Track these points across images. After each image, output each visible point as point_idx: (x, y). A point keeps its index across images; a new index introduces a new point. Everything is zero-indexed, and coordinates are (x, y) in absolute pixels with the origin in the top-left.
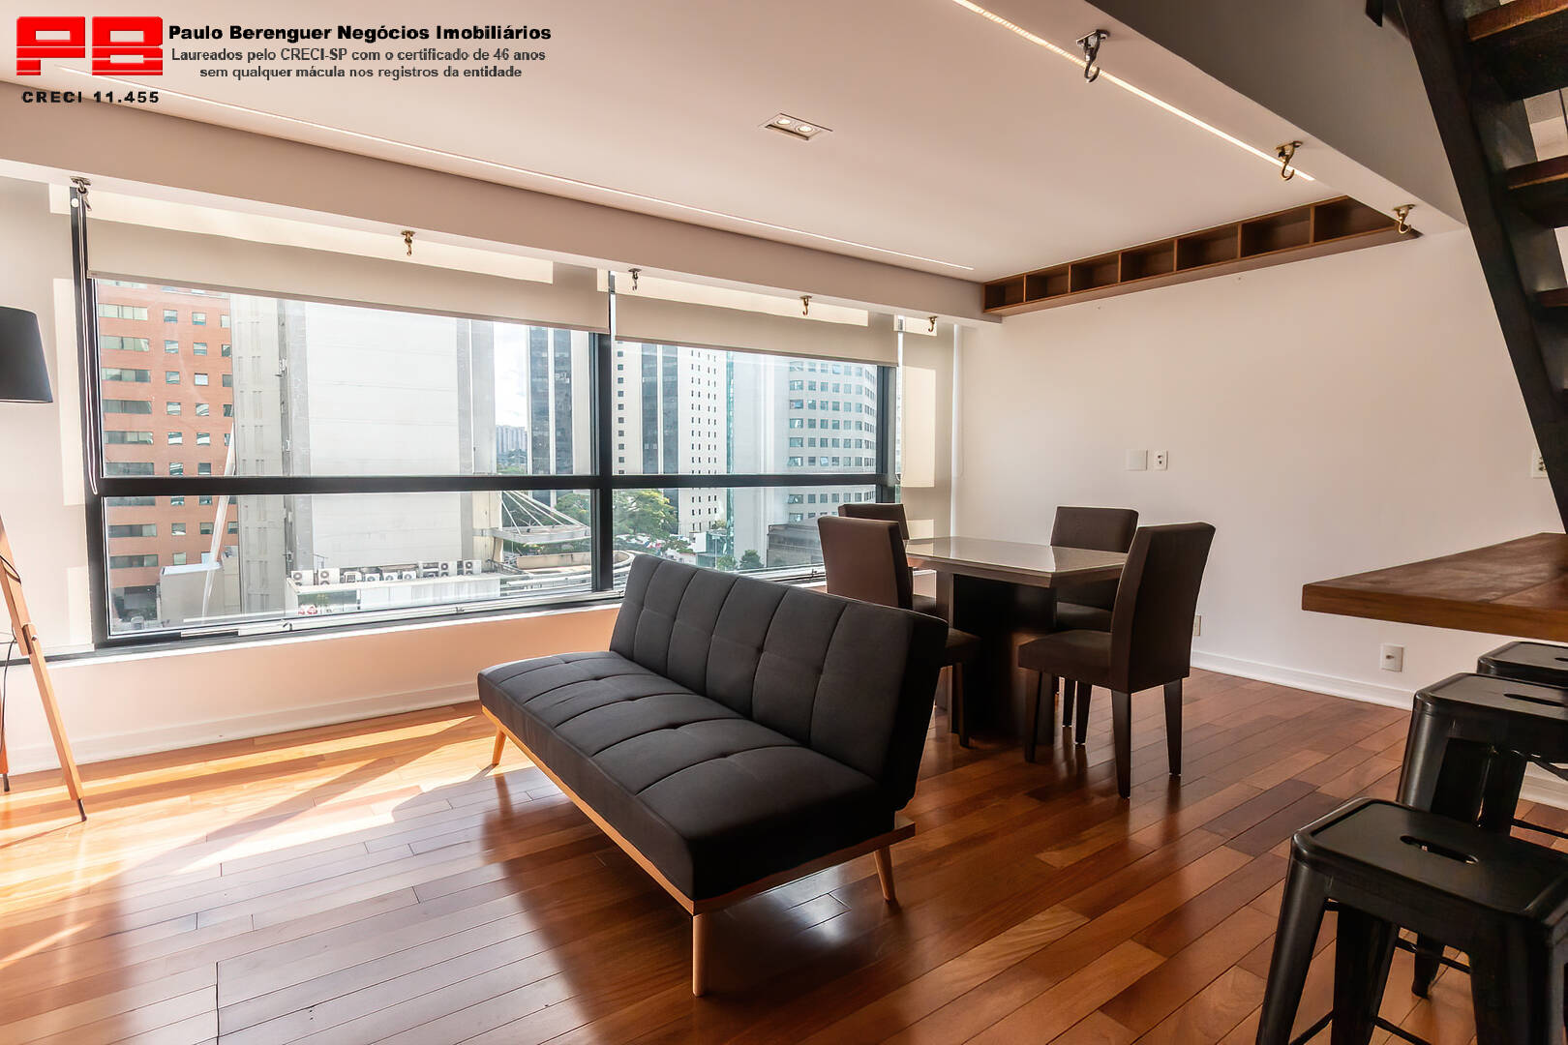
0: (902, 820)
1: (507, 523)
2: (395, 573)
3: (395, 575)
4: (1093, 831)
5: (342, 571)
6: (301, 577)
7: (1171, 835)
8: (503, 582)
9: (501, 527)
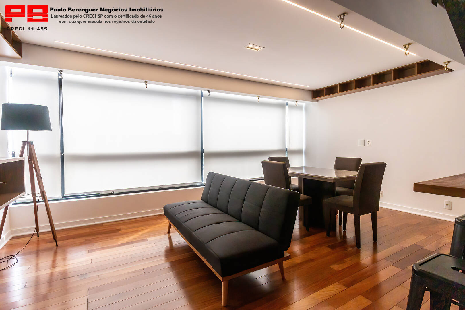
0: (286, 254)
4: (349, 259)
7: (374, 261)
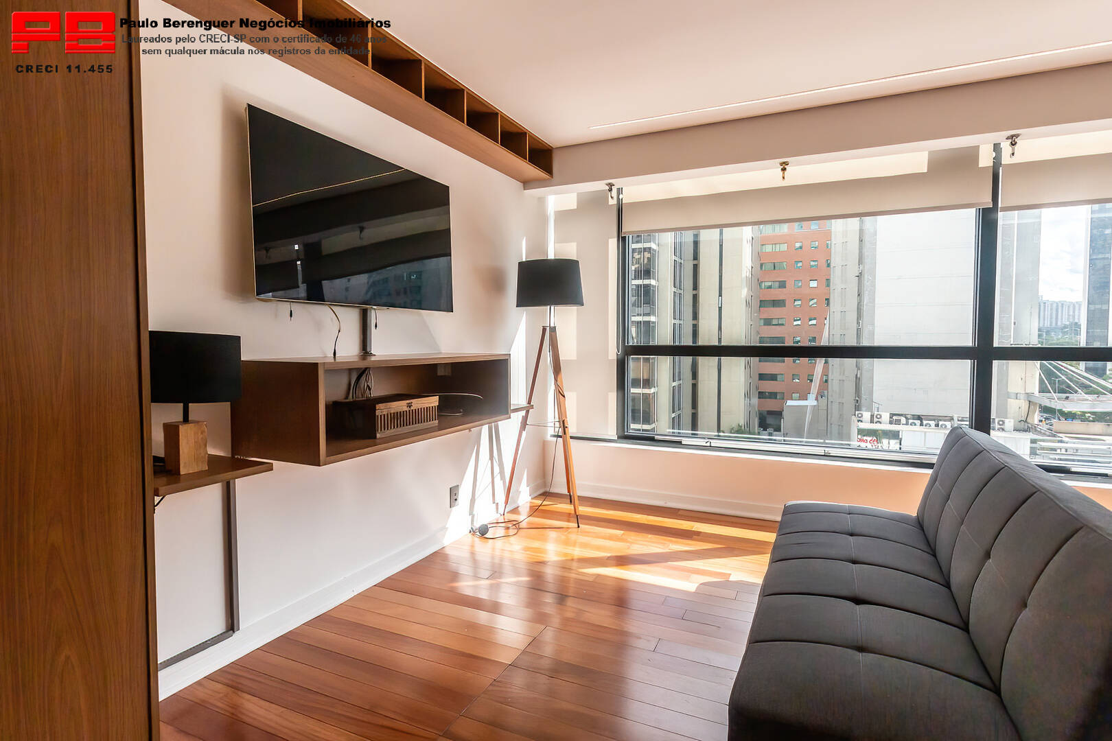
1: (1043, 390)
2: (933, 422)
3: (933, 423)
5: (892, 415)
6: (862, 416)
8: (1033, 441)
9: (1036, 392)
